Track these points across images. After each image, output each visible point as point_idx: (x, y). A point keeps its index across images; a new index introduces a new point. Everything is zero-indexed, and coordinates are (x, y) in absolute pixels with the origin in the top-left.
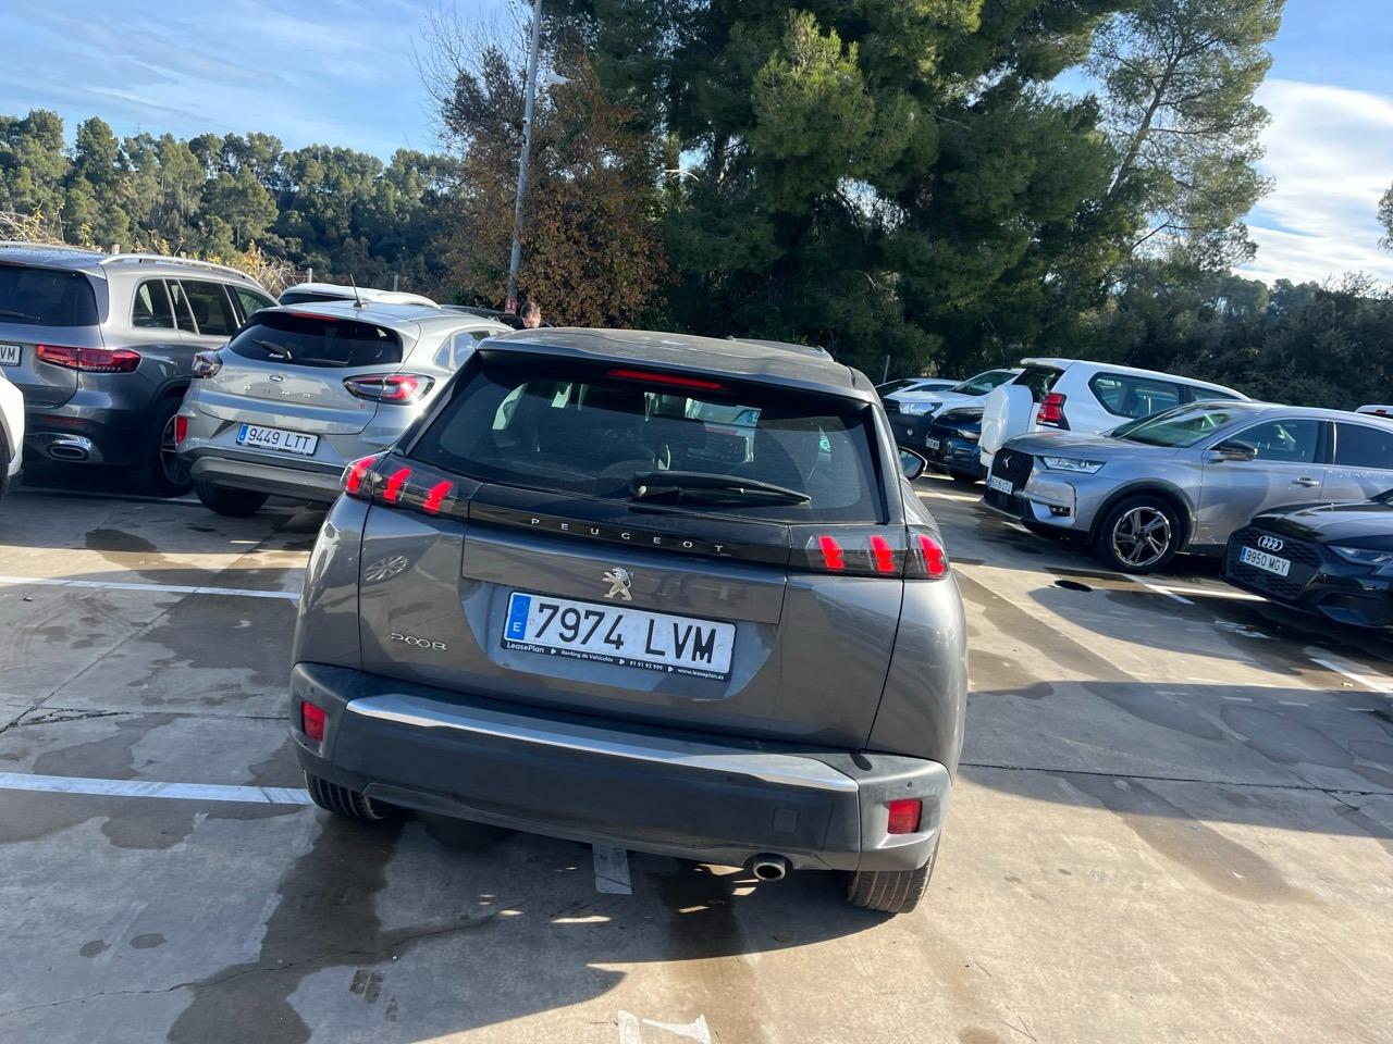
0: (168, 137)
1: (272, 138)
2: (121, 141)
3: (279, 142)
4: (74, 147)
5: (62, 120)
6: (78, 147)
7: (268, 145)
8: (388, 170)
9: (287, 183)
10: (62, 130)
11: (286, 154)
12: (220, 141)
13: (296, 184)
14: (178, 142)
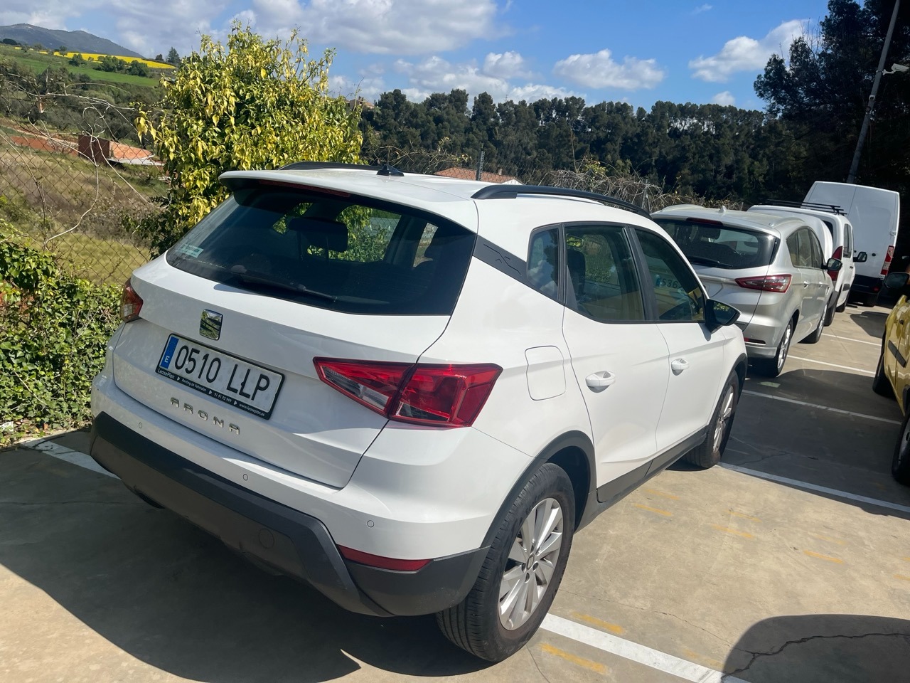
0: (523, 103)
1: (580, 99)
2: (497, 106)
3: (583, 101)
4: (471, 110)
5: (468, 95)
6: (474, 110)
7: (577, 103)
8: (649, 115)
9: (584, 127)
10: (467, 101)
11: (587, 109)
12: (549, 102)
13: (589, 128)
14: (528, 105)
